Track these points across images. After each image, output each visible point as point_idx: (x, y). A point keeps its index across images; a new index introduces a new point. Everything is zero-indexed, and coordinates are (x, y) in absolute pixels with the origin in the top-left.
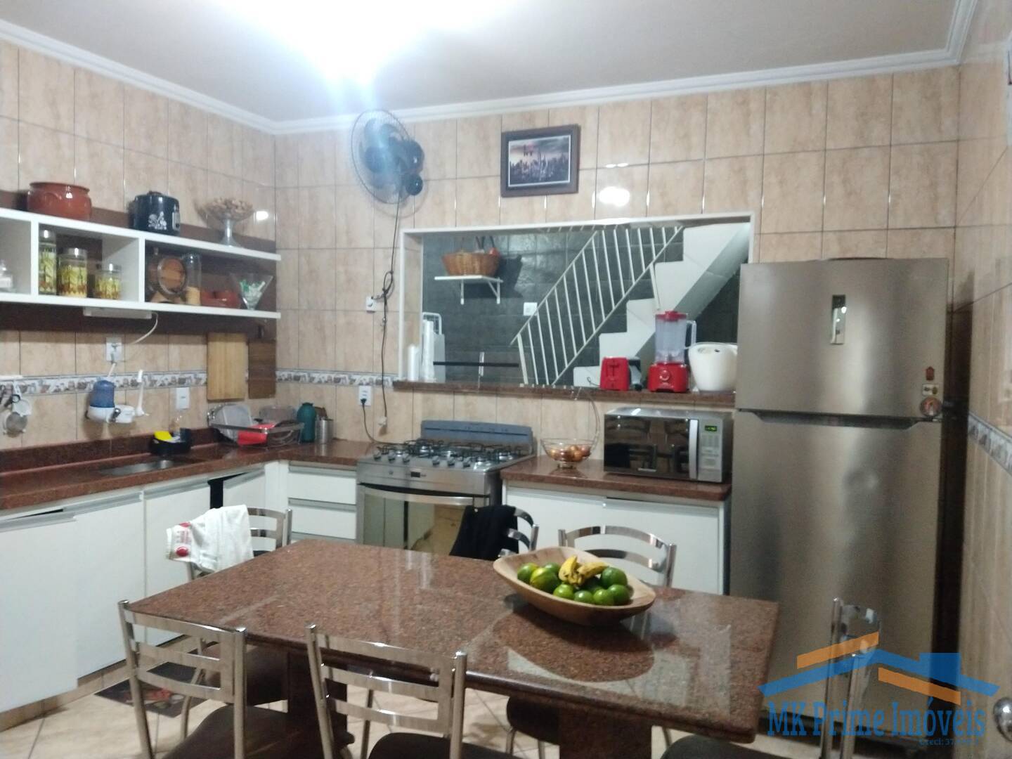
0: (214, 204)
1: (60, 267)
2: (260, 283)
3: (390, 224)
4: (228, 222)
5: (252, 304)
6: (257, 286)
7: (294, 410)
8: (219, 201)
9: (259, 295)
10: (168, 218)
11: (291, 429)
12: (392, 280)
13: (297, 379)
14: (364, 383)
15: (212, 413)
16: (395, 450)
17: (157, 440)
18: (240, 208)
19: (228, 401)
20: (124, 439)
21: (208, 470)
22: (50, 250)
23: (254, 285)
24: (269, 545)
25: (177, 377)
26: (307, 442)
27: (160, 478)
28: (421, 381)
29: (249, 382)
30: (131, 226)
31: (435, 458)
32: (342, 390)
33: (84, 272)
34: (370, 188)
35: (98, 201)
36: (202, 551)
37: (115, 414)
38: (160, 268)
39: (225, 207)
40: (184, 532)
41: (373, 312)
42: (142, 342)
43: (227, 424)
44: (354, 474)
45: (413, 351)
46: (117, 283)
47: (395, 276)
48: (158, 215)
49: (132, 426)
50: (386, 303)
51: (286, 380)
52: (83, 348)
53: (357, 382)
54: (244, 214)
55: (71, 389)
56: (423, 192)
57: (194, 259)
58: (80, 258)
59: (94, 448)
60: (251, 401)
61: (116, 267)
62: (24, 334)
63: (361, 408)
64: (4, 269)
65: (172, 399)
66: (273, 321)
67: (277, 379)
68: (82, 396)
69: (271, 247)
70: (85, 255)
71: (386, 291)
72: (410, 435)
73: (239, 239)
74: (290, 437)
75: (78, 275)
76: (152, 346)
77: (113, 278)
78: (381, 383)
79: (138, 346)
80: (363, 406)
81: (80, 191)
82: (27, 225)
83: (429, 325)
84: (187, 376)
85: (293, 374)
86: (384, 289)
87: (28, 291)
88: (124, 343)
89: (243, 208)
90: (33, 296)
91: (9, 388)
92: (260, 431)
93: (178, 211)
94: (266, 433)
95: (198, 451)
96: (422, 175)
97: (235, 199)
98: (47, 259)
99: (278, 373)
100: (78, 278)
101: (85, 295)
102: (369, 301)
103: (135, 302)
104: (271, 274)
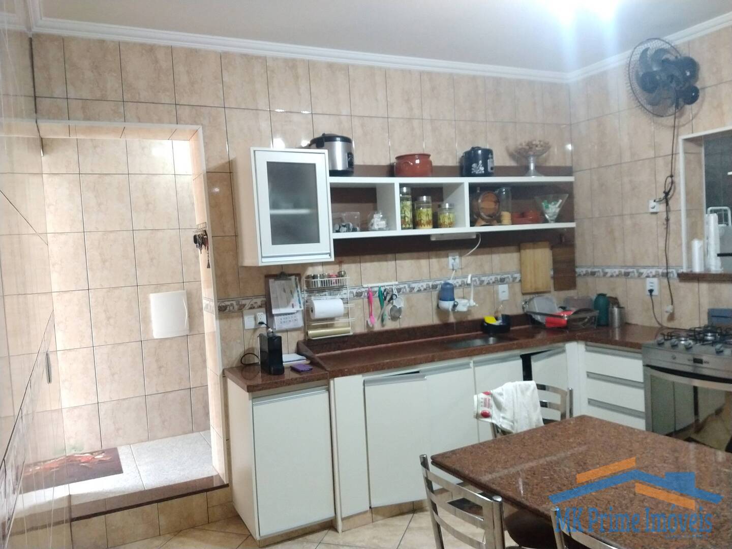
0: (520, 147)
1: (414, 210)
2: (558, 201)
3: (667, 135)
4: (532, 159)
5: (552, 218)
6: (555, 204)
7: (591, 300)
8: (524, 144)
9: (558, 210)
10: (485, 165)
11: (588, 315)
12: (672, 183)
13: (593, 274)
14: (651, 275)
15: (526, 302)
16: (678, 337)
17: (486, 323)
18: (539, 146)
19: (538, 293)
20: (464, 322)
21: (520, 347)
22: (407, 200)
23: (553, 203)
24: (555, 415)
25: (499, 277)
26: (603, 326)
27: (484, 352)
28: (706, 272)
29: (554, 278)
30: (462, 175)
31: (718, 346)
32: (631, 282)
33: (430, 211)
34: (649, 107)
35: (436, 161)
36: (502, 415)
37: (455, 306)
38: (480, 201)
39: (527, 148)
40: (486, 399)
41: (656, 213)
42: (472, 254)
43: (537, 311)
44: (640, 356)
45: (697, 244)
46: (451, 216)
47: (676, 179)
48: (478, 164)
49: (469, 312)
50: (667, 204)
51: (584, 275)
52: (434, 261)
53: (644, 275)
54: (543, 150)
55: (428, 289)
56: (698, 101)
57: (506, 191)
58: (427, 202)
59: (444, 328)
60: (556, 293)
61: (450, 205)
62: (397, 255)
63: (649, 297)
64: (381, 216)
65: (496, 293)
66: (572, 229)
67: (576, 275)
68: (435, 293)
69: (568, 171)
70: (430, 200)
71: (667, 194)
72: (697, 322)
73: (541, 170)
74: (587, 322)
75: (426, 214)
76: (480, 257)
77: (449, 213)
78: (666, 275)
79: (470, 257)
80: (651, 295)
81: (425, 157)
82: (392, 185)
83: (713, 218)
84: (506, 276)
85: (590, 270)
86: (664, 192)
87: (395, 229)
88: (461, 256)
89: (542, 146)
90: (398, 232)
91: (391, 290)
92: (562, 317)
93: (492, 158)
94: (566, 319)
95: (517, 330)
96: (698, 85)
97: (535, 140)
98: (406, 206)
99: (578, 270)
100: (426, 216)
101: (431, 226)
102: (652, 204)
103: (464, 228)
104: (566, 192)
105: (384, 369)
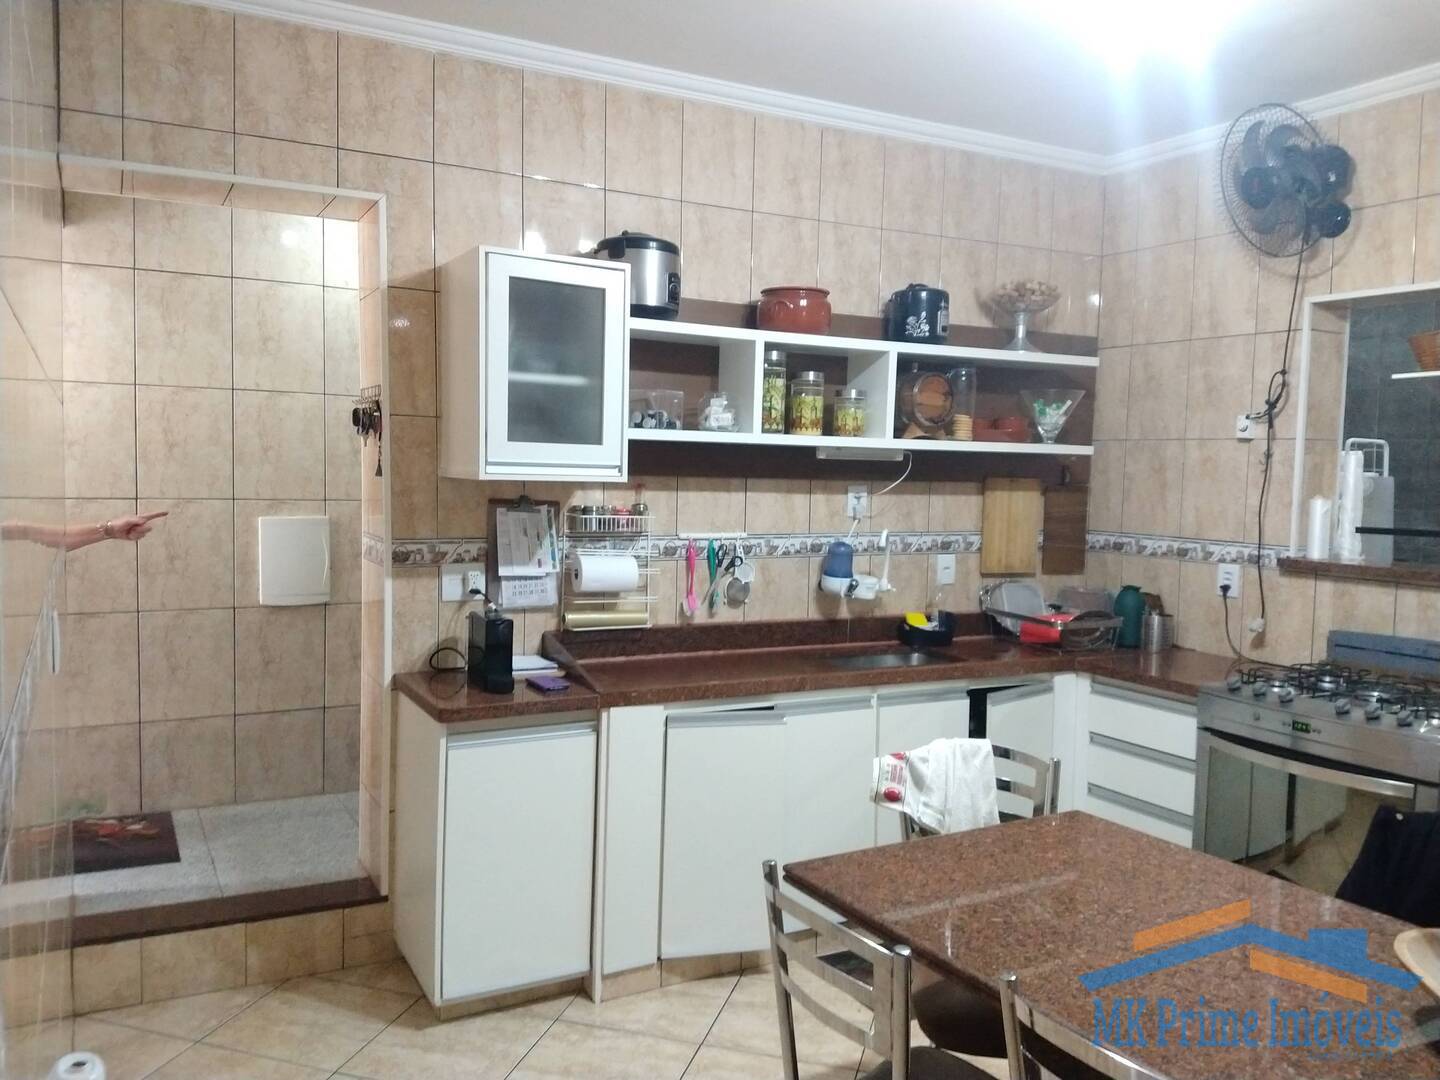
0: (1001, 292)
1: (789, 396)
2: (1064, 403)
3: (1285, 291)
4: (1021, 317)
5: (1050, 435)
6: (1058, 408)
7: (1110, 596)
8: (1009, 287)
9: (1062, 421)
10: (932, 321)
11: (1102, 625)
12: (1284, 384)
13: (1118, 547)
14: (1228, 558)
15: (987, 592)
16: (1269, 679)
17: (908, 624)
18: (1038, 293)
19: (1012, 576)
20: (866, 620)
21: (968, 674)
22: (778, 376)
23: (1054, 406)
24: (1024, 807)
25: (939, 539)
26: (1129, 647)
27: (899, 679)
28: (1333, 562)
29: (1043, 549)
30: (886, 337)
31: (1341, 702)
32: (1189, 568)
33: (820, 402)
34: (1252, 236)
35: (839, 305)
36: (923, 799)
37: (852, 588)
38: (916, 390)
39: (1016, 294)
40: (896, 766)
41: (1248, 440)
42: (893, 491)
43: (1007, 609)
44: (1194, 709)
45: (1319, 506)
46: (860, 414)
47: (1291, 378)
48: (919, 318)
49: (877, 602)
50: (1271, 426)
51: (1102, 548)
52: (819, 499)
53: (1215, 558)
54: (1044, 301)
55: (803, 551)
56: (1349, 230)
57: (968, 375)
58: (816, 384)
59: (827, 629)
60: (1046, 578)
61: (860, 393)
62: (750, 482)
63: (1222, 599)
64: (726, 403)
65: (930, 571)
66: (1086, 459)
67: (1087, 547)
68: (816, 561)
69: (1089, 346)
70: (821, 380)
71: (1272, 405)
72: (1307, 653)
73: (1036, 340)
74: (1099, 638)
75: (811, 405)
76: (908, 497)
77: (857, 408)
78: (1257, 560)
79: (887, 497)
80: (1225, 596)
81: (818, 295)
82: (752, 343)
83: (1354, 460)
84: (953, 538)
85: (1112, 540)
86: (1267, 402)
87: (750, 430)
88: (871, 492)
89: (1042, 293)
90: (756, 436)
91: (732, 548)
92: (1051, 625)
93: (947, 308)
94: (1059, 628)
95: (965, 644)
96: (1350, 201)
97: (1031, 281)
98: (774, 387)
99: (1089, 537)
100: (812, 410)
101: (819, 431)
102: (1243, 422)
103: (882, 439)
104: (1082, 387)
105: (708, 697)
